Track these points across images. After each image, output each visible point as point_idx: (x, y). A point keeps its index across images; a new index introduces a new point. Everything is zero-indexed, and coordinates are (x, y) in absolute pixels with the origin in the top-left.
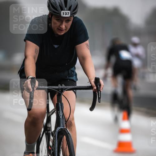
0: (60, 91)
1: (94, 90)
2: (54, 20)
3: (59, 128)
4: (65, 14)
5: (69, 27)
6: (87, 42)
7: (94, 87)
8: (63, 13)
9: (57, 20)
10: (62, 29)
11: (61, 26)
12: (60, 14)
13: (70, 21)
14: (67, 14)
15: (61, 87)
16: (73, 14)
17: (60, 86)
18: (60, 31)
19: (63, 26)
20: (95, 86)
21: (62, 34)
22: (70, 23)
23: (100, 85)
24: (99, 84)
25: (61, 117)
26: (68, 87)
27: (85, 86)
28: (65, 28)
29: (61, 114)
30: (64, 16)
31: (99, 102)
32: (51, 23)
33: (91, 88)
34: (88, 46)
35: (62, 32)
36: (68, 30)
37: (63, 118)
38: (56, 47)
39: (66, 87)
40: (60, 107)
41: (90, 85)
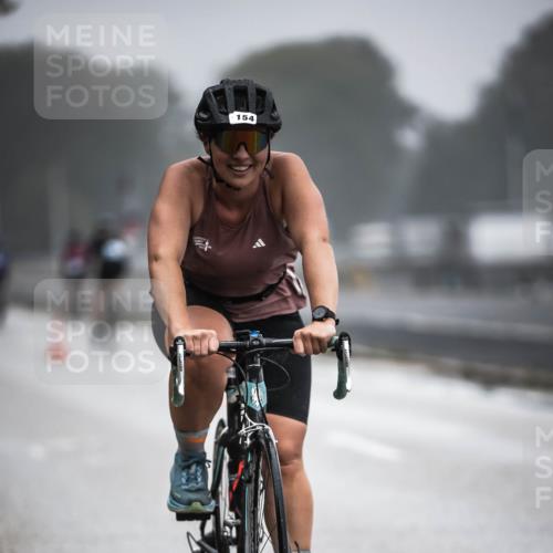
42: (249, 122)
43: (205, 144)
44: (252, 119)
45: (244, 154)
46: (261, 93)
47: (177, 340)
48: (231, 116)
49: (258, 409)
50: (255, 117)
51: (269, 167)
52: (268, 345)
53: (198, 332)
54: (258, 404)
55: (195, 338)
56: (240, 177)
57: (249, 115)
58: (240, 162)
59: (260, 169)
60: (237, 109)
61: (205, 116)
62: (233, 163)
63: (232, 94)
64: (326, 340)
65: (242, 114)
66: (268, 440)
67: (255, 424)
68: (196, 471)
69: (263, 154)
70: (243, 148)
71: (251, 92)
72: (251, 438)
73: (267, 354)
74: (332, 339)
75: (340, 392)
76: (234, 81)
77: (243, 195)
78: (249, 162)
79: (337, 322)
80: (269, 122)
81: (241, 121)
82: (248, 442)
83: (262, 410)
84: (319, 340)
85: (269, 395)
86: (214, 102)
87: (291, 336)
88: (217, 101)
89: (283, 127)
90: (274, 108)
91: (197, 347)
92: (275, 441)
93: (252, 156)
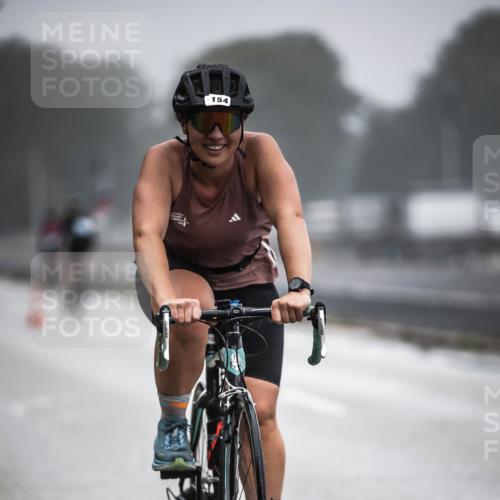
42: (223, 104)
43: (183, 125)
44: (226, 101)
45: (218, 134)
46: (235, 77)
47: (163, 308)
48: (206, 98)
49: (237, 374)
50: (229, 99)
51: (243, 147)
52: (248, 314)
53: (182, 301)
54: (237, 369)
55: (179, 306)
56: (216, 155)
57: (224, 97)
58: (215, 142)
59: (234, 148)
60: (212, 92)
61: (182, 98)
62: (208, 142)
63: (208, 78)
64: (303, 309)
65: (217, 96)
66: (248, 403)
67: (234, 388)
68: (178, 434)
69: (236, 135)
70: (217, 128)
71: (226, 75)
72: (231, 401)
73: (245, 322)
74: (307, 308)
75: (315, 359)
76: (210, 66)
77: (218, 172)
78: (223, 142)
79: (312, 292)
80: (242, 104)
81: (216, 103)
82: (228, 404)
83: (241, 374)
84: (295, 310)
85: (248, 360)
86: (190, 85)
87: (269, 305)
88: (194, 84)
89: (255, 109)
90: (247, 91)
91: (181, 315)
92: (254, 404)
93: (226, 136)
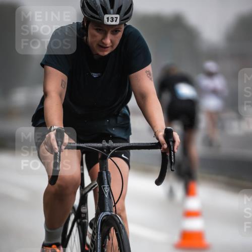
0: (104, 152)
1: (164, 149)
2: (91, 31)
3: (102, 215)
4: (110, 19)
5: (117, 42)
6: (149, 68)
7: (163, 144)
8: (108, 18)
9: (97, 30)
10: (104, 46)
11: (103, 41)
12: (102, 20)
13: (119, 31)
14: (115, 19)
15: (106, 144)
16: (124, 20)
17: (104, 144)
18: (103, 49)
19: (108, 41)
20: (165, 142)
21: (106, 53)
22: (120, 34)
23: (174, 142)
24: (172, 140)
25: (106, 196)
26: (118, 144)
27: (148, 143)
28: (111, 44)
29: (106, 190)
30: (110, 23)
31: (172, 170)
32: (87, 36)
33: (157, 146)
34: (150, 74)
35: (106, 51)
36: (115, 47)
37: (110, 198)
38: (95, 76)
39: (115, 145)
40: (106, 178)
41: (157, 141)
